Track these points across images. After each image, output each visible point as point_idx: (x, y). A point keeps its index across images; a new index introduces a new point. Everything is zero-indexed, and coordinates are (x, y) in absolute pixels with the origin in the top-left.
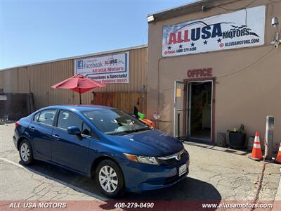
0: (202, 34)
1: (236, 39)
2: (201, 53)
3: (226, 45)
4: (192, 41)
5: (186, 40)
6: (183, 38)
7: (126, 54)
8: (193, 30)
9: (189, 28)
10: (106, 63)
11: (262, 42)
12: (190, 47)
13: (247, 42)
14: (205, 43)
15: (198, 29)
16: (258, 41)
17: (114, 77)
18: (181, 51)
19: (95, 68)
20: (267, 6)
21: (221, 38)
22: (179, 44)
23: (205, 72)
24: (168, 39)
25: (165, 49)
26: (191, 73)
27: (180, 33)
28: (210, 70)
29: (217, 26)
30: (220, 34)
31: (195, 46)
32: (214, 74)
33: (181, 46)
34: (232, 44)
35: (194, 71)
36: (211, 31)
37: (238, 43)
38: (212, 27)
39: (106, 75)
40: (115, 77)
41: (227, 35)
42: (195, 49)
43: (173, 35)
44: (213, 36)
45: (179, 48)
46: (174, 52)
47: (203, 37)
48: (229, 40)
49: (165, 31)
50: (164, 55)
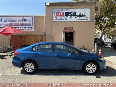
0: (69, 14)
1: (81, 18)
2: (69, 22)
3: (78, 20)
4: (65, 17)
5: (63, 16)
6: (62, 15)
7: (32, 18)
8: (66, 13)
9: (65, 12)
10: (19, 20)
11: (89, 20)
12: (65, 19)
13: (84, 19)
14: (71, 18)
15: (68, 12)
16: (88, 19)
17: (24, 28)
18: (61, 20)
19: (11, 23)
20: (90, 9)
21: (76, 17)
22: (61, 17)
23: (71, 29)
24: (55, 14)
25: (54, 18)
26: (66, 28)
27: (60, 13)
28: (72, 28)
29: (75, 13)
30: (76, 15)
31: (67, 19)
32: (74, 30)
33: (61, 18)
34: (80, 19)
35: (67, 28)
36: (73, 14)
37: (82, 19)
38: (73, 13)
39: (20, 27)
40: (26, 28)
41: (78, 16)
42: (67, 20)
43: (57, 13)
44: (74, 16)
45: (60, 19)
46: (58, 20)
47: (70, 16)
48: (79, 18)
49: (54, 11)
50: (53, 20)
